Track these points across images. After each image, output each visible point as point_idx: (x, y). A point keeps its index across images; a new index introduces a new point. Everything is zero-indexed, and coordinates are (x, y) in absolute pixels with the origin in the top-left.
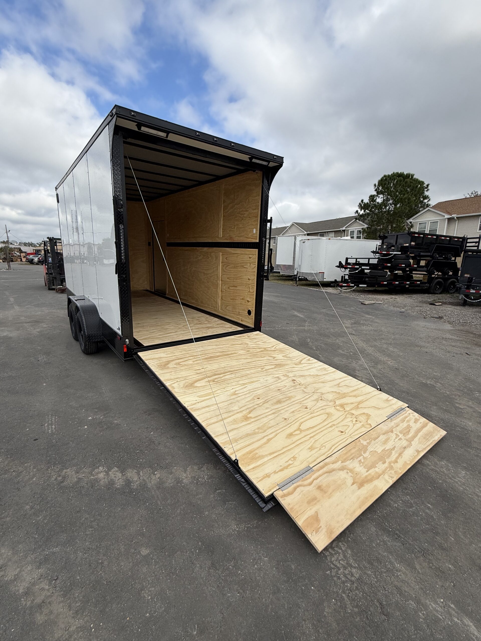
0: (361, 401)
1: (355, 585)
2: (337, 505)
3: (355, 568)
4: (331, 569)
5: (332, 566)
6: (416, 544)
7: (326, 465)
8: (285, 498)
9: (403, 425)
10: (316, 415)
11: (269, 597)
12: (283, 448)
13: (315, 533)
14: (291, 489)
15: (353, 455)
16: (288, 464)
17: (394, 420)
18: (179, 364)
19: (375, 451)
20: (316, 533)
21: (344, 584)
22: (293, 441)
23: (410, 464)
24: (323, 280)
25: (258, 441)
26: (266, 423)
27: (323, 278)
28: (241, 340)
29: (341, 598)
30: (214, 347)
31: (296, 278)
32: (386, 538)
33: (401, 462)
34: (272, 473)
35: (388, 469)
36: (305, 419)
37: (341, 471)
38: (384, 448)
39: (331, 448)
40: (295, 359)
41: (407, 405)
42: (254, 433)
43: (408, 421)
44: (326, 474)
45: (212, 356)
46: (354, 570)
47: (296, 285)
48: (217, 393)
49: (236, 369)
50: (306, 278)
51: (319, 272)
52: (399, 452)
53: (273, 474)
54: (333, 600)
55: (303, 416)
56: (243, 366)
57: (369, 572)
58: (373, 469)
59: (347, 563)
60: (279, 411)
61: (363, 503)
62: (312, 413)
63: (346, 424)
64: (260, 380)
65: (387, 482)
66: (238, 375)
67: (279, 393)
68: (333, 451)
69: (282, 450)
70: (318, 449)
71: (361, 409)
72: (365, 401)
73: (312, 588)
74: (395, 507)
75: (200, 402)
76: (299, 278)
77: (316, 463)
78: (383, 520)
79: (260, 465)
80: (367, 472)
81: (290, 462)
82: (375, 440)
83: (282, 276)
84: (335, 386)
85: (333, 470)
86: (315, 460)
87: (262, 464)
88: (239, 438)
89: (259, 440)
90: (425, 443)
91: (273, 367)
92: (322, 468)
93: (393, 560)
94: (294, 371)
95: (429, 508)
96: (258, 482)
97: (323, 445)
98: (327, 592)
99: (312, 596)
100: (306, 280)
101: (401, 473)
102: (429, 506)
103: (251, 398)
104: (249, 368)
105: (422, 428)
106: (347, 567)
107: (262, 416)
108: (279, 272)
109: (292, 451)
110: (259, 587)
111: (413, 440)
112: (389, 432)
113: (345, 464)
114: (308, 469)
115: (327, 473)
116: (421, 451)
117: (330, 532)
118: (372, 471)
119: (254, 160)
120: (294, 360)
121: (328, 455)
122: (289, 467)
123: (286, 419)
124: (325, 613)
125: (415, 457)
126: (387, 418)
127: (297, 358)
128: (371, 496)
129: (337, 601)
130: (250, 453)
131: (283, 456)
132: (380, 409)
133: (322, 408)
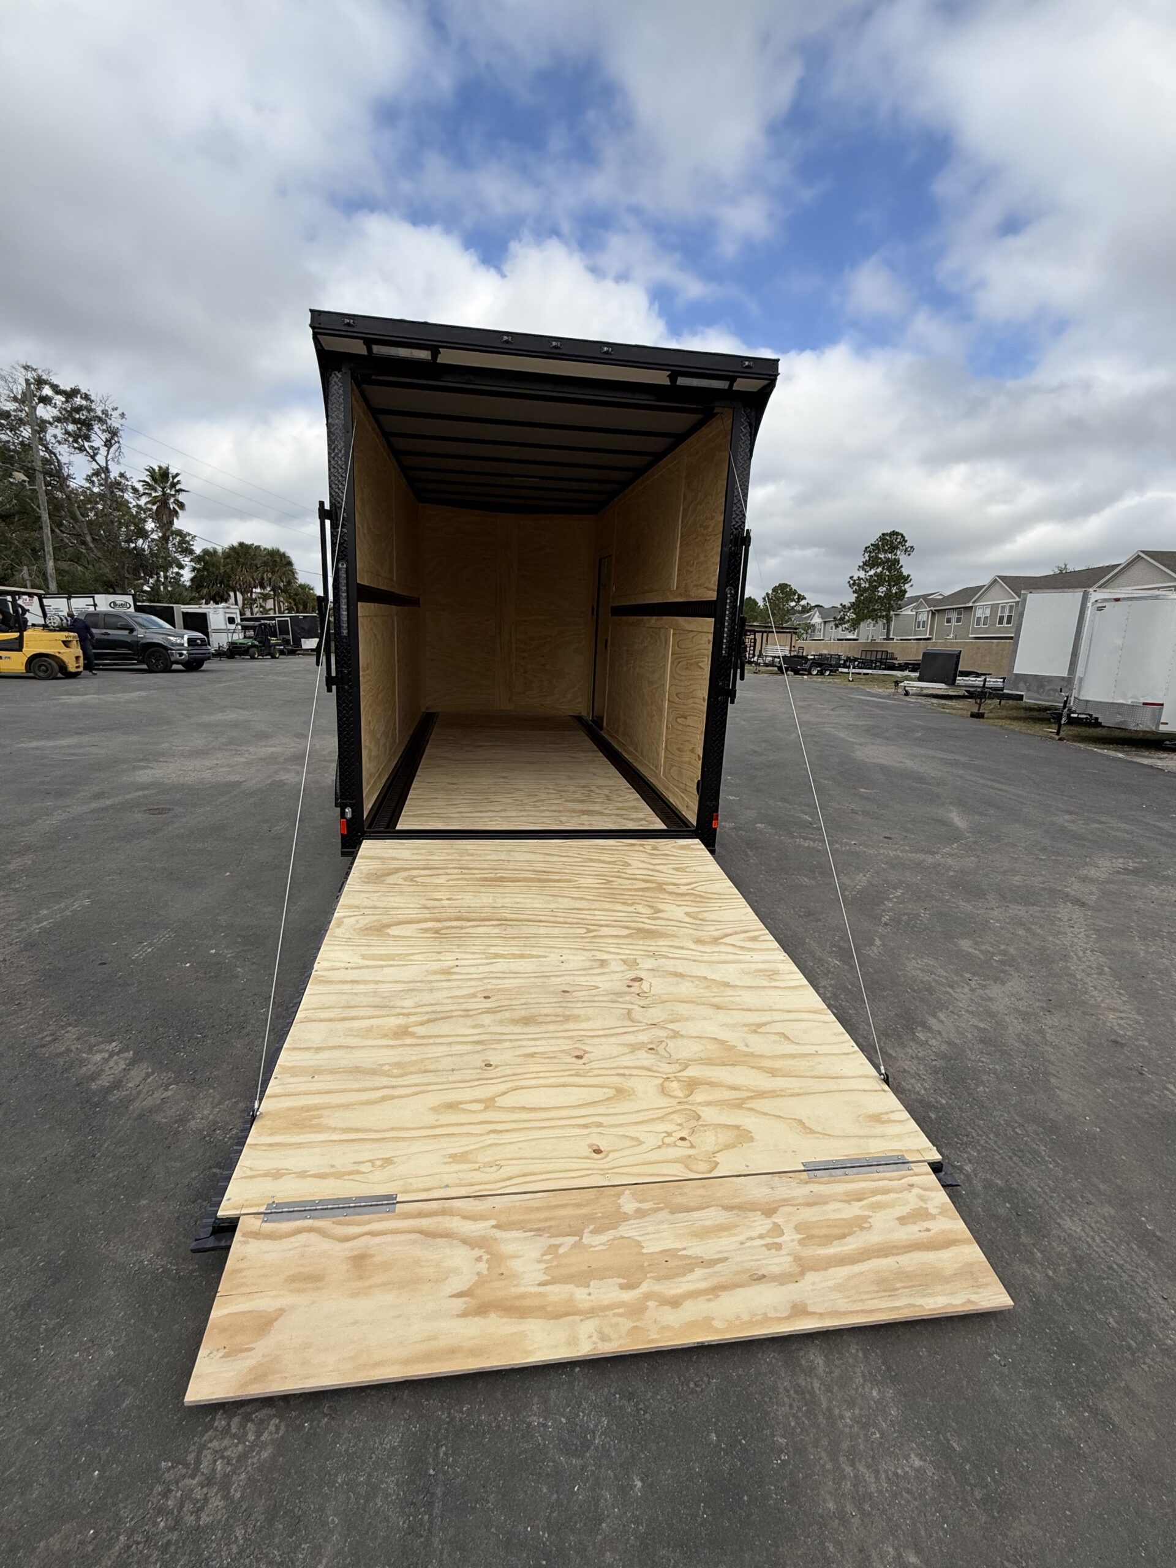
0: (775, 1091)
1: (174, 1536)
2: (355, 1323)
3: (226, 1497)
4: (177, 1462)
5: (191, 1458)
6: (445, 1556)
7: (443, 1212)
8: (250, 1240)
9: (838, 1210)
10: (584, 1084)
11: (14, 1430)
12: (393, 1129)
13: (221, 1354)
14: (286, 1226)
15: (552, 1223)
16: (356, 1167)
17: (820, 1183)
18: (412, 879)
19: (639, 1244)
20: (225, 1356)
21: (157, 1516)
22: (438, 1123)
23: (717, 1331)
24: (1158, 726)
25: (358, 1090)
26: (428, 1058)
27: (1159, 723)
28: (623, 852)
29: (111, 1539)
30: (540, 858)
31: (1061, 715)
32: (390, 1484)
33: (691, 1311)
34: (294, 1173)
35: (621, 1311)
36: (541, 1082)
37: (467, 1247)
38: (677, 1245)
39: (510, 1178)
40: (713, 928)
41: (937, 1157)
42: (373, 1072)
43: (877, 1207)
44: (414, 1236)
45: (504, 875)
46: (217, 1502)
47: (1057, 737)
48: (411, 960)
49: (523, 917)
50: (1097, 719)
51: (1143, 700)
52: (723, 1279)
53: (294, 1175)
54: (92, 1532)
55: (541, 1075)
56: (550, 913)
57: (239, 1533)
58: (572, 1286)
59: (226, 1475)
60: (500, 1041)
61: (428, 1357)
62: (577, 1075)
63: (638, 1135)
64: (546, 957)
65: (573, 1341)
66: (510, 931)
67: (555, 1000)
68: (506, 1187)
69: (387, 1130)
70: (476, 1166)
71: (747, 1113)
72: (791, 1095)
73: (97, 1472)
74: (529, 1425)
75: (352, 968)
76: (1068, 716)
77: (425, 1196)
78: (446, 1438)
79: (295, 1144)
80: (539, 1285)
81: (364, 1168)
82: (673, 1213)
83: (1029, 709)
84: (745, 1025)
85: (448, 1235)
86: (428, 1190)
87: (300, 1144)
88: (325, 1070)
89: (364, 1091)
90: (865, 1297)
91: (625, 932)
92: (421, 1215)
93: (329, 1550)
94: (670, 955)
95: (624, 1490)
96: (242, 1178)
97: (498, 1163)
98: (106, 1504)
99: (71, 1490)
100: (1097, 724)
101: (652, 1341)
102: (633, 1486)
103: (472, 991)
104: (560, 923)
105: (908, 1247)
106: (215, 1483)
107: (438, 1040)
108: (1021, 697)
109: (406, 1143)
110: (26, 1400)
111: (826, 1269)
112: (755, 1211)
113: (498, 1234)
114: (385, 1203)
115: (421, 1232)
116: (814, 1313)
117: (260, 1374)
118: (557, 1293)
119: (681, 381)
120: (707, 928)
121: (480, 1191)
122: (346, 1177)
123: (491, 1065)
124: (42, 1544)
125: (766, 1319)
126: (803, 1168)
127: (719, 927)
128: (474, 1353)
129: (94, 1539)
130: (308, 1111)
131: (368, 1146)
132: (812, 1132)
133: (621, 1071)
